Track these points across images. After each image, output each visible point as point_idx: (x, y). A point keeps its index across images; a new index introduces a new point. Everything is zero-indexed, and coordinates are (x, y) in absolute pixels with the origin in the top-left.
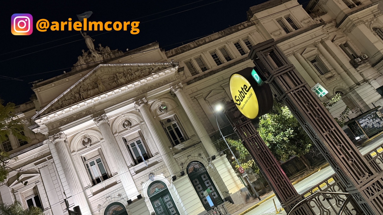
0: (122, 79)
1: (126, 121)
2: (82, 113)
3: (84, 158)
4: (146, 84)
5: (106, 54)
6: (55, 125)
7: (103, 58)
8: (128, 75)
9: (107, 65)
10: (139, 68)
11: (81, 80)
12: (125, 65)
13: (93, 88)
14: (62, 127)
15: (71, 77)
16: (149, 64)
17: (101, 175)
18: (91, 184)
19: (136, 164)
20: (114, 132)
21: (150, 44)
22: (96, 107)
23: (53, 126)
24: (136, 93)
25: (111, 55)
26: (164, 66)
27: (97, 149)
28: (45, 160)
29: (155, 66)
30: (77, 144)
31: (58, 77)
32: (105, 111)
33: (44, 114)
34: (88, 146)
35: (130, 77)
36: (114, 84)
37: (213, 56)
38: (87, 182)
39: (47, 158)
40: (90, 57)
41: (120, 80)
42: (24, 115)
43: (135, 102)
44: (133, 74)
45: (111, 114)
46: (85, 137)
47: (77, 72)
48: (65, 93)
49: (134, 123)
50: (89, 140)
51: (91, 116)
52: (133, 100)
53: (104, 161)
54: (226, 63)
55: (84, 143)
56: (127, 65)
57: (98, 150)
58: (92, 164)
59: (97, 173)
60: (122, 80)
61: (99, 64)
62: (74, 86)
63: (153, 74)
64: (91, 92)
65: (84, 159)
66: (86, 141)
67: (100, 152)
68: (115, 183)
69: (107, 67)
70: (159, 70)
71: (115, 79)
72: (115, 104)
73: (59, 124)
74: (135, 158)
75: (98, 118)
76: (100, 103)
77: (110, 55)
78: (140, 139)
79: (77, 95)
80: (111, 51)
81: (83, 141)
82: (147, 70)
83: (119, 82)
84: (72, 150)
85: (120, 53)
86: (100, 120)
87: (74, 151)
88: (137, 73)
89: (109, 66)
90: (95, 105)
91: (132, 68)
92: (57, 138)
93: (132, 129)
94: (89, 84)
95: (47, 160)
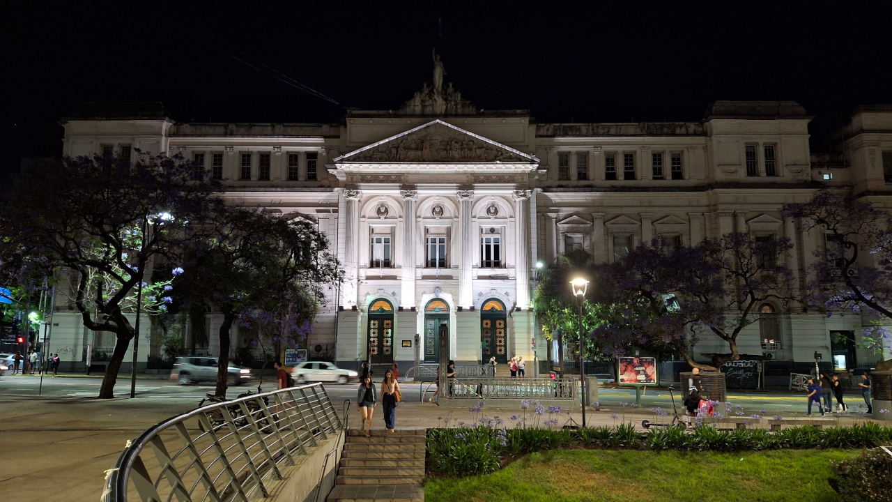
0: (456, 152)
1: (438, 206)
2: (390, 176)
3: (373, 229)
5: (453, 103)
6: (355, 177)
7: (447, 108)
9: (446, 124)
10: (485, 145)
11: (406, 133)
12: (468, 133)
13: (417, 149)
14: (362, 184)
15: (396, 120)
16: (500, 146)
17: (383, 259)
18: (368, 265)
19: (427, 266)
20: (418, 215)
21: (519, 111)
23: (352, 179)
24: (464, 178)
25: (458, 107)
27: (391, 225)
28: (329, 211)
29: (507, 152)
30: (370, 209)
31: (381, 112)
32: (417, 186)
33: (348, 160)
34: (382, 217)
35: (467, 152)
36: (443, 154)
37: (607, 160)
38: (365, 260)
39: (333, 209)
40: (431, 97)
42: (323, 142)
43: (458, 191)
44: (474, 150)
45: (421, 193)
46: (382, 206)
47: (405, 116)
48: (381, 142)
49: (446, 214)
50: (386, 211)
51: (400, 186)
52: (457, 186)
53: (393, 245)
55: (379, 212)
56: (471, 134)
57: (392, 227)
58: (379, 241)
59: (379, 255)
62: (396, 137)
63: (498, 162)
64: (412, 154)
65: (372, 231)
66: (383, 210)
67: (393, 232)
68: (394, 278)
69: (444, 126)
70: (510, 159)
72: (434, 181)
73: (360, 177)
74: (429, 259)
75: (406, 192)
76: (416, 173)
77: (456, 107)
78: (445, 238)
79: (394, 151)
80: (461, 100)
81: (379, 209)
82: (495, 152)
84: (362, 214)
85: (472, 110)
86: (407, 196)
87: (364, 217)
88: (479, 152)
89: (448, 127)
90: (408, 173)
91: (475, 141)
92: (352, 195)
93: (441, 220)
94: (413, 141)
95: (331, 212)
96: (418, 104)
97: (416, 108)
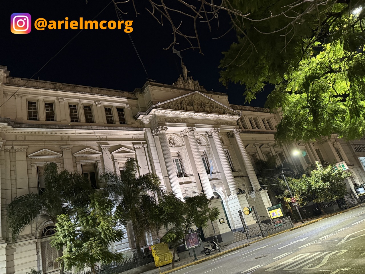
1: (198, 139)
4: (220, 119)
7: (194, 87)
8: (212, 107)
9: (201, 94)
11: (185, 96)
12: (211, 99)
14: (167, 123)
15: (174, 90)
16: (225, 107)
18: (177, 176)
21: (223, 93)
22: (189, 120)
23: (160, 119)
24: (213, 122)
26: (233, 113)
28: (140, 144)
29: (229, 110)
31: (165, 85)
32: (195, 125)
34: (174, 146)
36: (201, 109)
37: (250, 121)
39: (142, 142)
41: (207, 108)
42: (127, 101)
43: (214, 128)
45: (198, 130)
48: (175, 99)
49: (202, 144)
51: (186, 125)
52: (212, 126)
53: (181, 163)
54: (257, 130)
55: (170, 143)
56: (212, 100)
57: (178, 152)
60: (208, 109)
61: (196, 91)
62: (180, 97)
63: (228, 114)
64: (189, 108)
66: (172, 142)
69: (200, 94)
70: (230, 114)
71: (203, 106)
72: (201, 123)
73: (164, 119)
75: (191, 128)
76: (192, 118)
77: (198, 88)
79: (179, 105)
82: (223, 110)
83: (205, 109)
86: (191, 130)
88: (217, 109)
89: (202, 95)
93: (202, 147)
95: (142, 143)
96: (181, 83)
97: (181, 86)
